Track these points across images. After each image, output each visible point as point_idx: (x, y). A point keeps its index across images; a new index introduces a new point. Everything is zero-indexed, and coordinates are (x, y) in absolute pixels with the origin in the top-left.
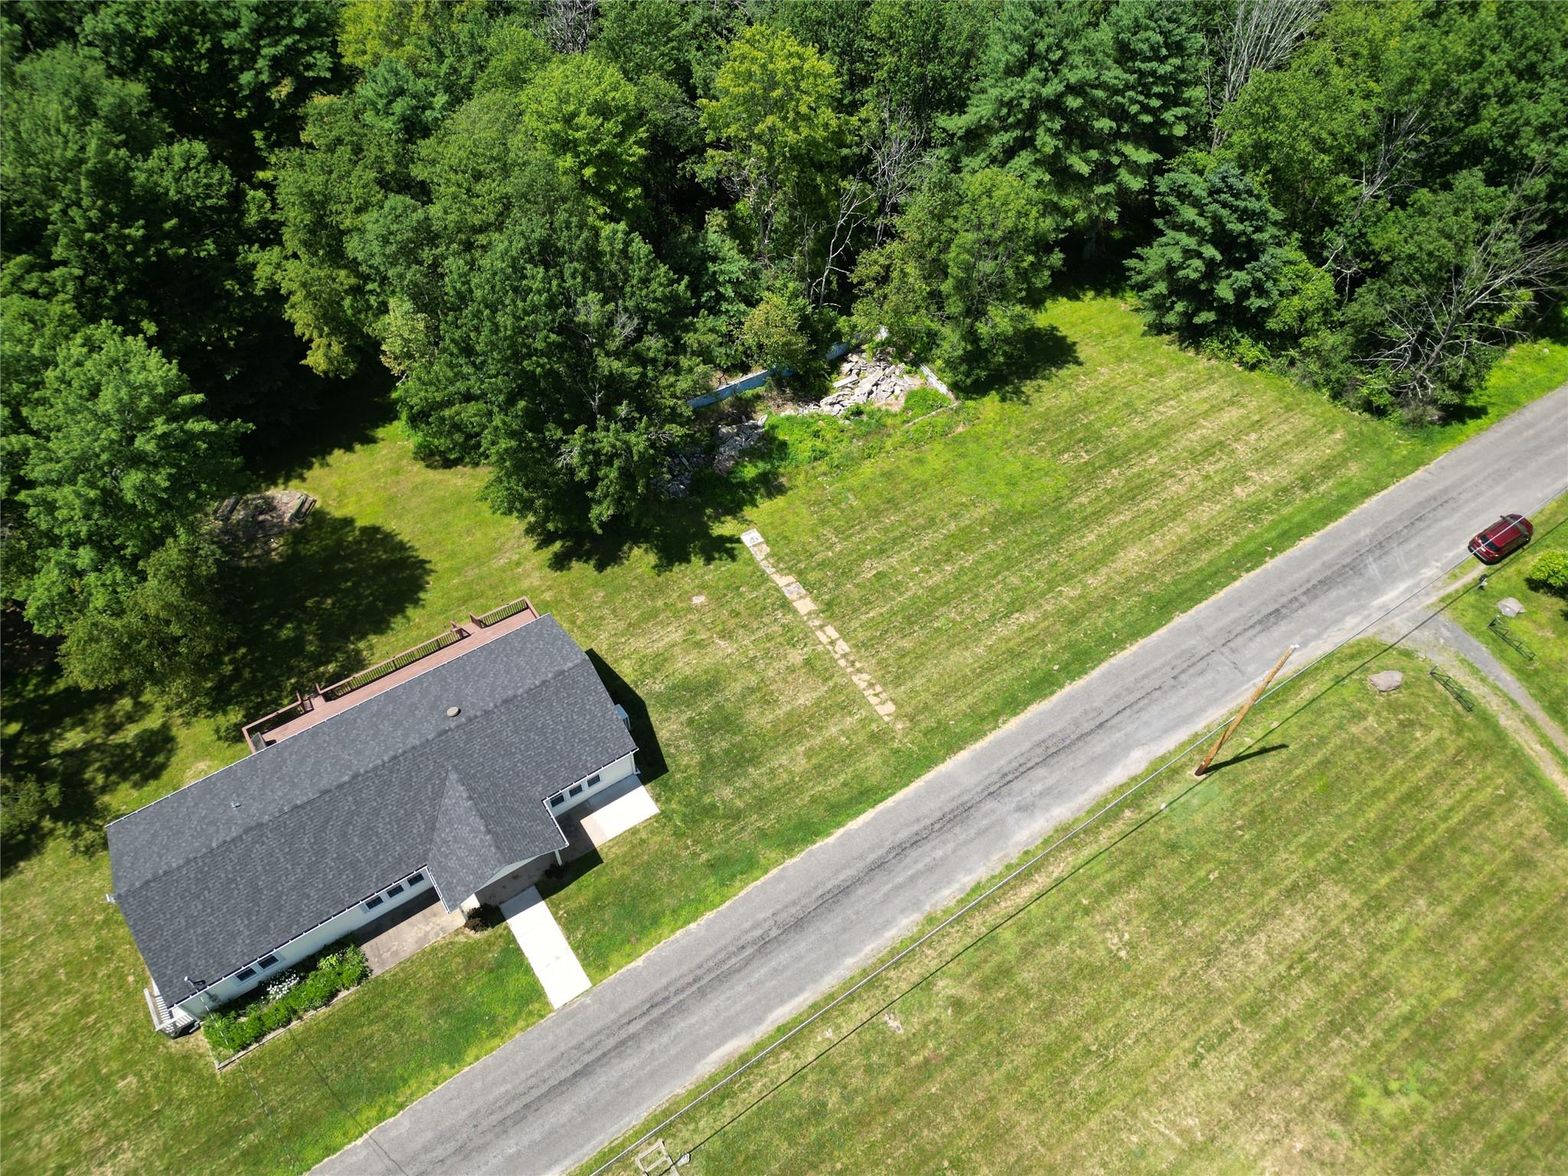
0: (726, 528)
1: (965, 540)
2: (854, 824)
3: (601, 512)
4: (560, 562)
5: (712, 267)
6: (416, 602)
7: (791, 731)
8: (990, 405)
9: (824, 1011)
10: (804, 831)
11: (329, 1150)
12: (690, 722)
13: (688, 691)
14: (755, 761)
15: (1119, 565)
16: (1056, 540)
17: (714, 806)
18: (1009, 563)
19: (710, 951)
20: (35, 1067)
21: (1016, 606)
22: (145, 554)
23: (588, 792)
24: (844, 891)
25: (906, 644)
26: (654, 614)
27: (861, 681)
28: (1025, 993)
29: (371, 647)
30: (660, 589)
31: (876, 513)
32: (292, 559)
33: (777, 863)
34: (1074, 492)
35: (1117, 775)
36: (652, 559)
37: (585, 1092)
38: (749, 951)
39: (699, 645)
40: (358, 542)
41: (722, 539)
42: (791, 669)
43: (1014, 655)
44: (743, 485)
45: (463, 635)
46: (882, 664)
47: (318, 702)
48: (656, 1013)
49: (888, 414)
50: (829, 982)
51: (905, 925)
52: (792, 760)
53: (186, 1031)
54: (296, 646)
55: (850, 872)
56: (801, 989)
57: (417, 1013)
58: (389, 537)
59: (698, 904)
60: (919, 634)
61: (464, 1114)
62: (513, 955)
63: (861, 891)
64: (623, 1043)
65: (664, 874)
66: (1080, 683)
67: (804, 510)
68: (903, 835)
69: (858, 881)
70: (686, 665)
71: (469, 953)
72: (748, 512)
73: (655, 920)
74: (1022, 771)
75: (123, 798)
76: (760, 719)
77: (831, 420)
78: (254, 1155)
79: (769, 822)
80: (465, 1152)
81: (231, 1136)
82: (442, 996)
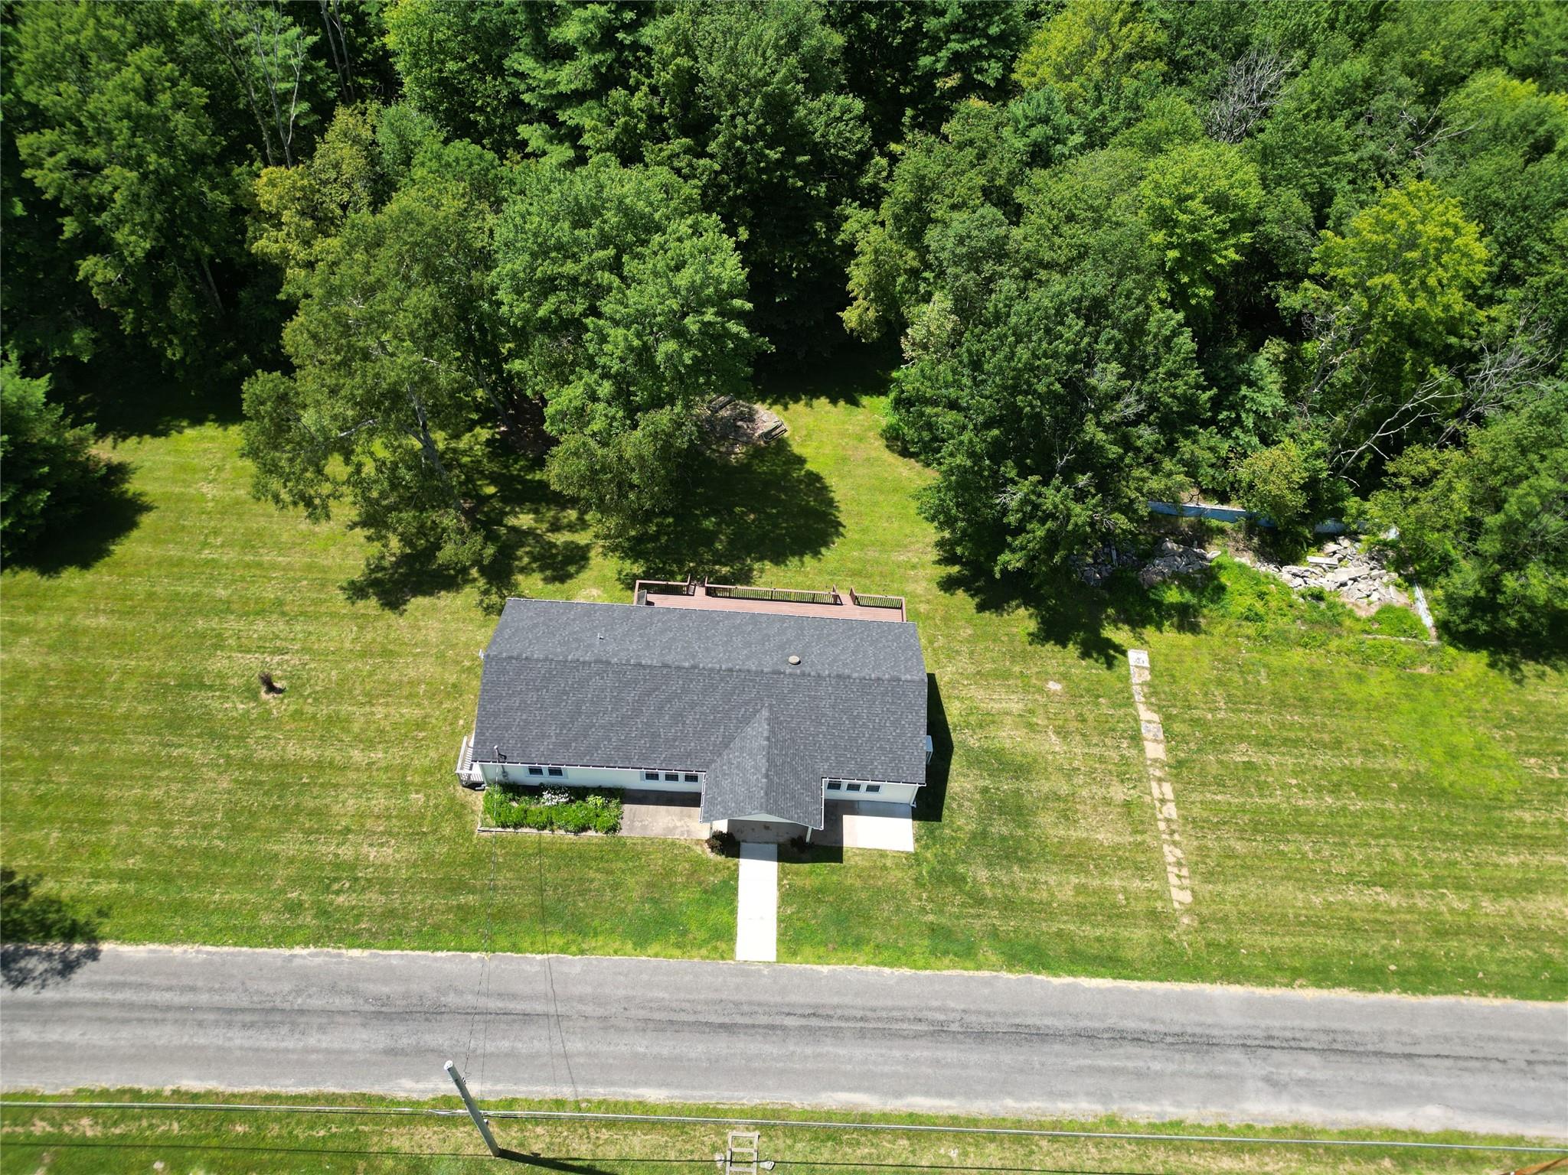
0: (1118, 635)
1: (1366, 783)
2: (1086, 982)
3: (1011, 560)
4: (949, 585)
5: (1244, 390)
6: (816, 553)
7: (1076, 857)
8: (1474, 664)
9: (961, 1130)
10: (1032, 955)
11: (515, 948)
12: (985, 790)
13: (997, 762)
14: (1025, 863)
15: (1530, 907)
16: (1469, 840)
17: (964, 879)
18: (1401, 833)
19: (889, 1003)
20: (371, 745)
21: (1384, 880)
22: (645, 408)
23: (862, 795)
24: (1041, 1036)
25: (1239, 847)
26: (1004, 675)
27: (1171, 854)
29: (762, 571)
30: (1024, 657)
31: (1280, 703)
32: (745, 468)
33: (992, 967)
34: (1521, 803)
35: (1398, 1118)
36: (1032, 626)
37: (721, 1045)
38: (923, 1027)
39: (1031, 727)
40: (800, 481)
41: (1109, 644)
42: (1107, 802)
43: (1351, 927)
44: (1158, 605)
45: (836, 601)
46: (1203, 851)
47: (700, 591)
48: (814, 1022)
49: (1350, 614)
50: (980, 1107)
51: (1082, 1108)
52: (1060, 886)
53: (474, 786)
54: (709, 538)
55: (1058, 1024)
56: (951, 1095)
57: (634, 886)
58: (825, 488)
59: (900, 955)
60: (1258, 844)
61: (621, 992)
62: (728, 891)
63: (1057, 1047)
64: (773, 1027)
65: (888, 908)
67: (1206, 660)
68: (1130, 1024)
69: (1058, 1036)
70: (1009, 737)
71: (698, 863)
72: (1150, 632)
73: (858, 943)
74: (1294, 1045)
75: (531, 583)
76: (1048, 825)
77: (1286, 590)
78: (465, 913)
79: (1006, 926)
80: (606, 1024)
81: (459, 886)
82: (659, 886)
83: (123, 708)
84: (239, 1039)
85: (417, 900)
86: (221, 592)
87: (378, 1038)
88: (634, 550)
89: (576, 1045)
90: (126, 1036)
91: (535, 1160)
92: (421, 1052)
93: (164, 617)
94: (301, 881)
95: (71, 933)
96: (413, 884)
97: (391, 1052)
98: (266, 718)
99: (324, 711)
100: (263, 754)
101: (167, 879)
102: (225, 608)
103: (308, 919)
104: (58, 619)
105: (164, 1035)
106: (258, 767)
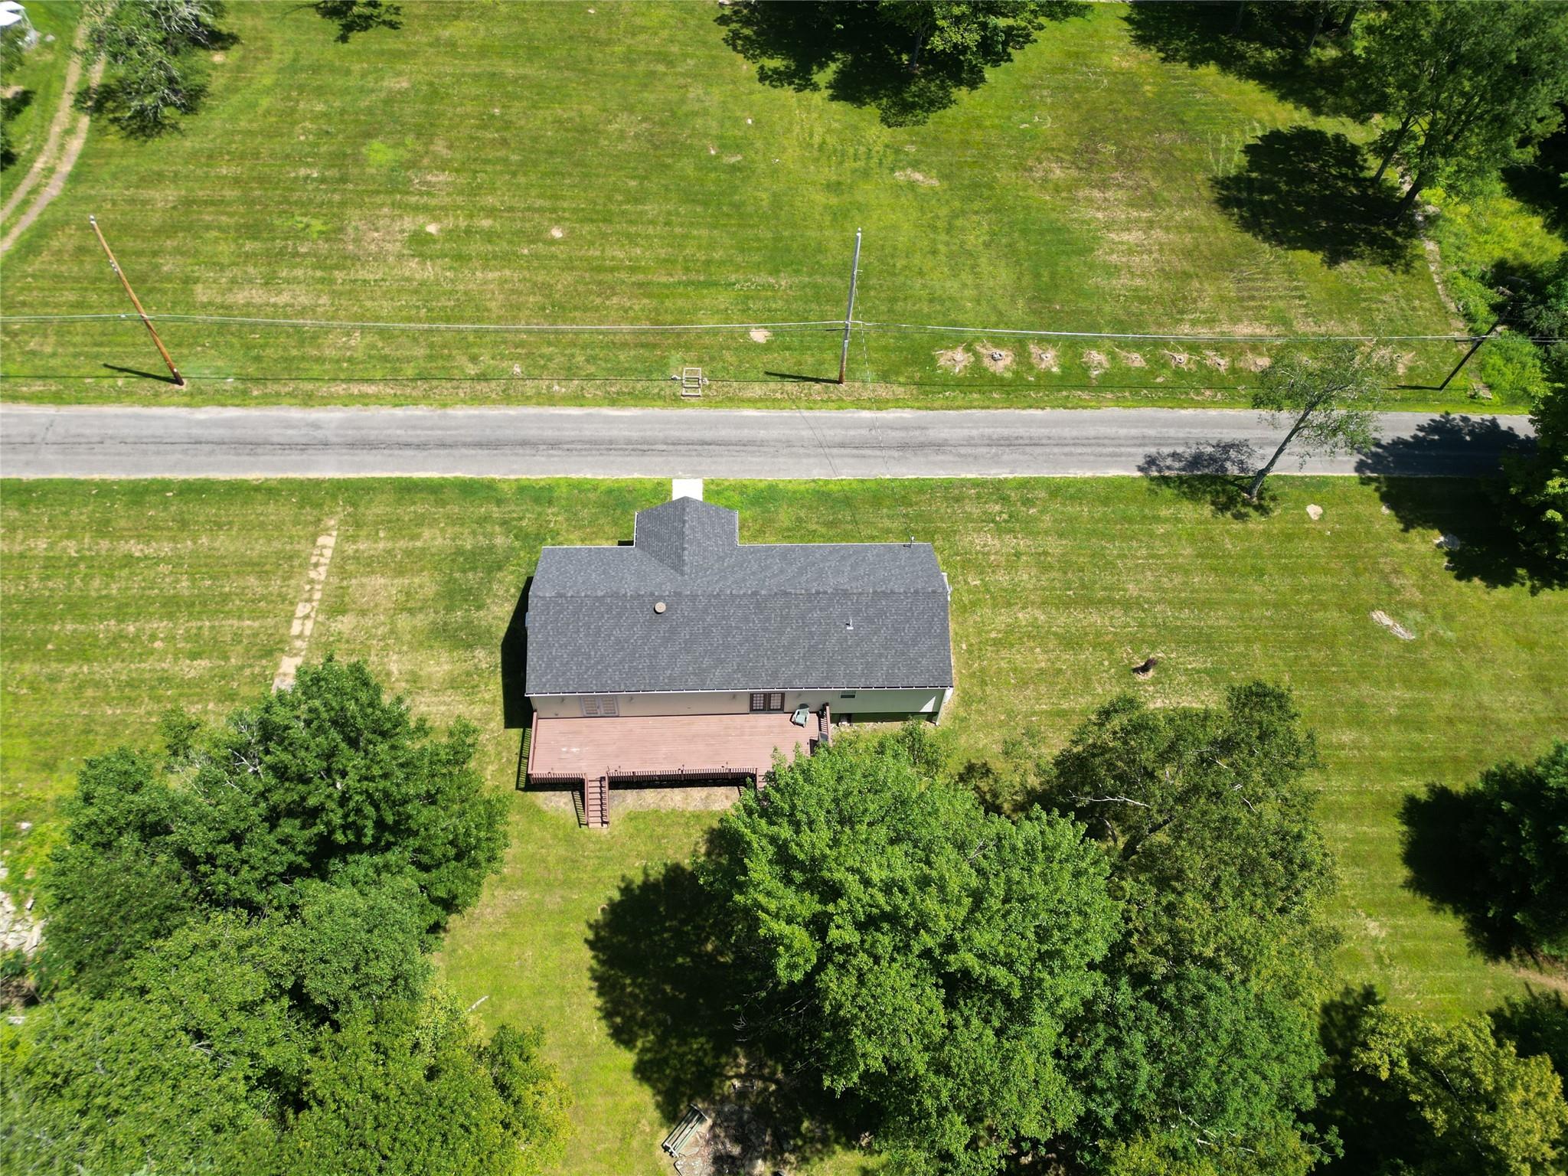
2: (435, 475)
7: (411, 561)
9: (549, 400)
10: (468, 489)
11: (862, 481)
14: (460, 552)
16: (13, 600)
17: (516, 537)
18: (78, 601)
19: (589, 459)
20: (1034, 625)
24: (479, 445)
25: (251, 581)
27: (320, 574)
32: (725, 1046)
33: (505, 481)
37: (708, 435)
38: (566, 446)
48: (646, 447)
55: (464, 451)
56: (552, 415)
61: (781, 460)
63: (469, 439)
64: (674, 444)
68: (409, 453)
69: (465, 445)
73: (610, 492)
74: (288, 446)
78: (905, 502)
79: (488, 507)
80: (789, 444)
81: (916, 518)
83: (1258, 649)
84: (1021, 431)
85: (943, 509)
87: (933, 434)
89: (806, 433)
90: (1091, 432)
91: (817, 381)
92: (906, 429)
94: (1032, 520)
95: (1165, 481)
96: (950, 519)
97: (923, 429)
99: (1088, 654)
101: (1128, 519)
103: (1014, 495)
104: (1384, 737)
105: (1068, 432)
106: (1114, 603)
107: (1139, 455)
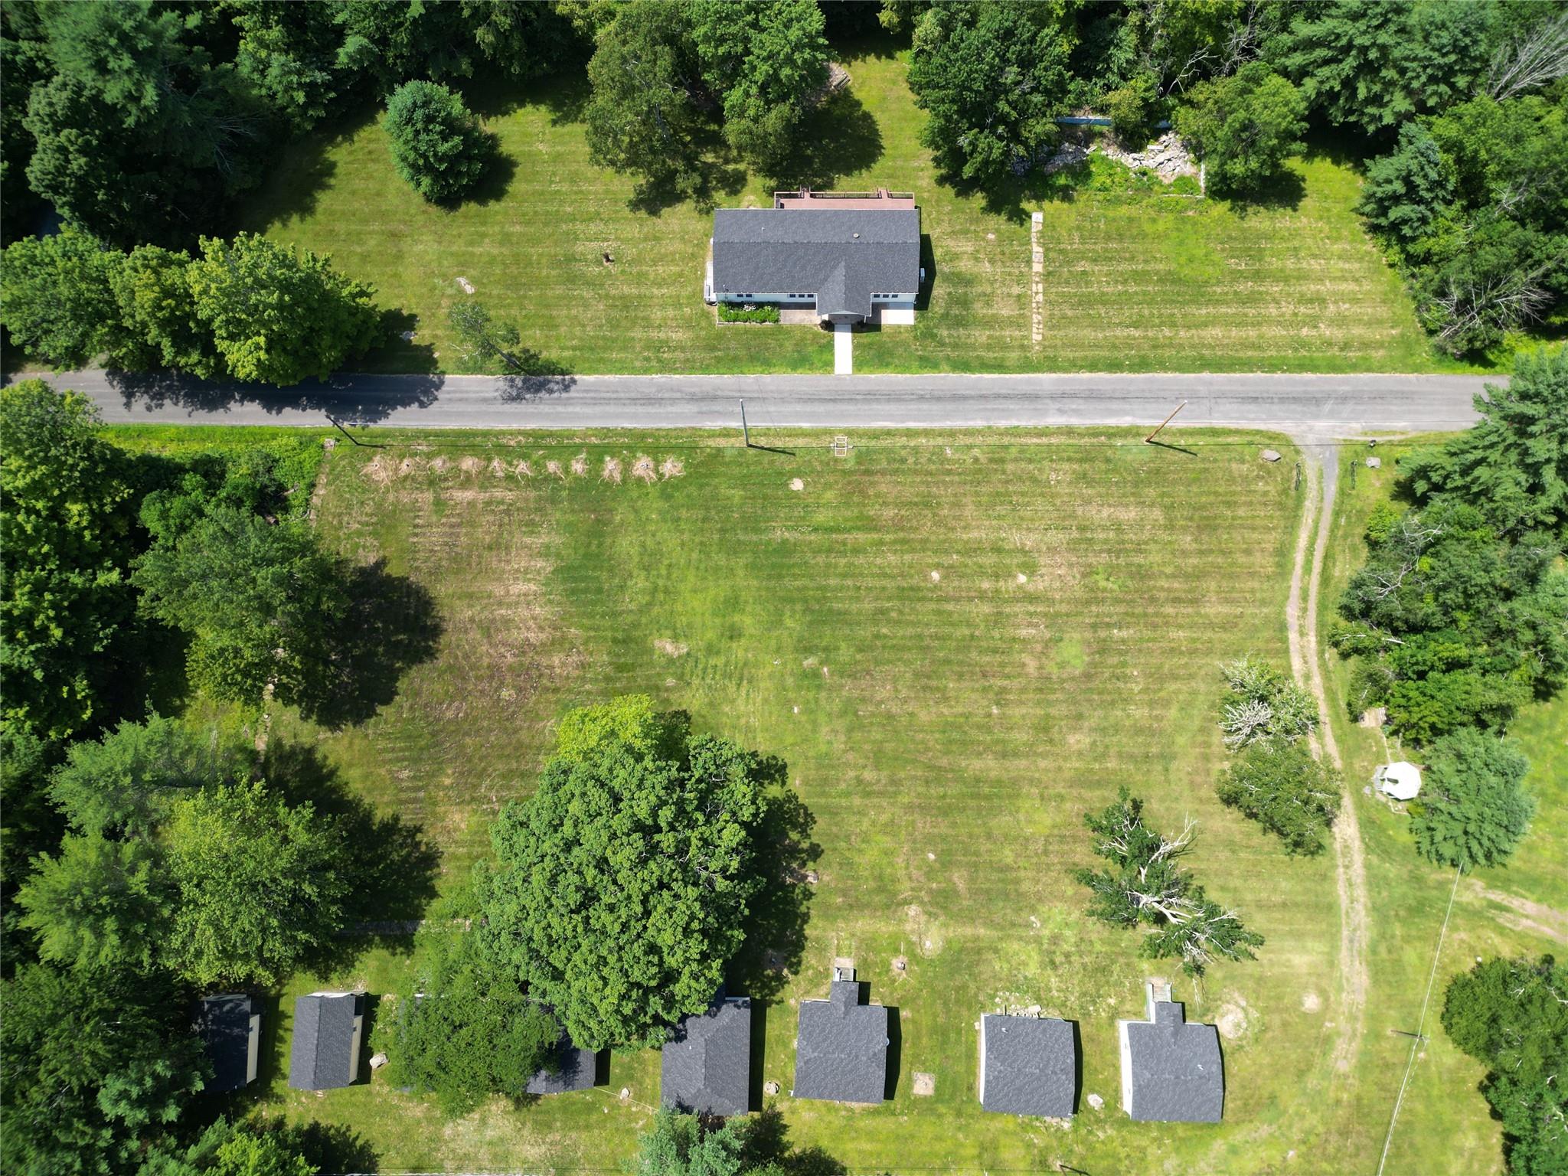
0: (1027, 205)
1: (1140, 277)
2: (987, 376)
3: (968, 171)
4: (941, 181)
6: (868, 167)
7: (990, 323)
8: (1223, 207)
9: (926, 433)
10: (964, 366)
11: (742, 373)
12: (950, 293)
13: (960, 279)
14: (965, 326)
15: (1203, 333)
16: (1183, 304)
17: (936, 335)
18: (1151, 302)
19: (901, 388)
20: (660, 286)
21: (1136, 325)
23: (890, 300)
24: (964, 398)
25: (1070, 313)
26: (965, 232)
27: (1036, 318)
28: (1004, 472)
29: (840, 180)
30: (977, 221)
31: (1108, 238)
32: (826, 112)
33: (946, 372)
34: (1219, 282)
35: (1112, 422)
36: (984, 203)
37: (830, 407)
38: (914, 397)
39: (976, 259)
40: (859, 119)
41: (1023, 211)
42: (1009, 295)
43: (1114, 347)
44: (1052, 187)
45: (879, 197)
46: (1052, 317)
47: (807, 195)
48: (869, 397)
49: (1160, 184)
50: (937, 425)
51: (979, 423)
52: (981, 336)
53: (711, 304)
54: (809, 161)
55: (972, 393)
56: (924, 421)
57: (789, 346)
58: (873, 123)
59: (906, 369)
60: (1080, 312)
61: (788, 388)
62: (830, 346)
63: (971, 402)
64: (852, 399)
65: (901, 350)
66: (1132, 375)
67: (1073, 216)
68: (1003, 391)
69: (972, 397)
70: (965, 266)
71: (816, 335)
72: (1046, 204)
73: (888, 365)
74: (1074, 396)
75: (719, 196)
76: (980, 309)
77: (1126, 170)
78: (718, 360)
79: (954, 355)
80: (783, 400)
81: (713, 349)
82: (799, 345)
83: (544, 272)
84: (640, 409)
85: (697, 355)
86: (569, 209)
87: (692, 408)
88: (769, 171)
89: (772, 409)
90: (598, 409)
91: (762, 448)
93: (546, 224)
94: (647, 348)
95: (563, 373)
96: (694, 348)
97: (701, 413)
98: (609, 275)
99: (635, 271)
100: (613, 292)
101: (592, 349)
102: (573, 219)
103: (654, 363)
104: (497, 229)
105: (611, 409)
106: (614, 298)
107: (574, 392)
